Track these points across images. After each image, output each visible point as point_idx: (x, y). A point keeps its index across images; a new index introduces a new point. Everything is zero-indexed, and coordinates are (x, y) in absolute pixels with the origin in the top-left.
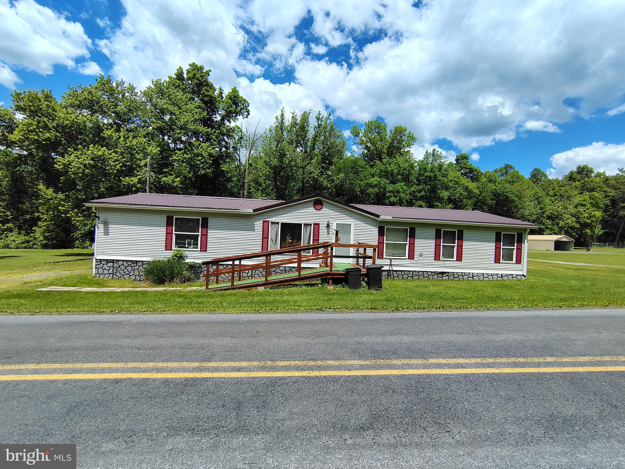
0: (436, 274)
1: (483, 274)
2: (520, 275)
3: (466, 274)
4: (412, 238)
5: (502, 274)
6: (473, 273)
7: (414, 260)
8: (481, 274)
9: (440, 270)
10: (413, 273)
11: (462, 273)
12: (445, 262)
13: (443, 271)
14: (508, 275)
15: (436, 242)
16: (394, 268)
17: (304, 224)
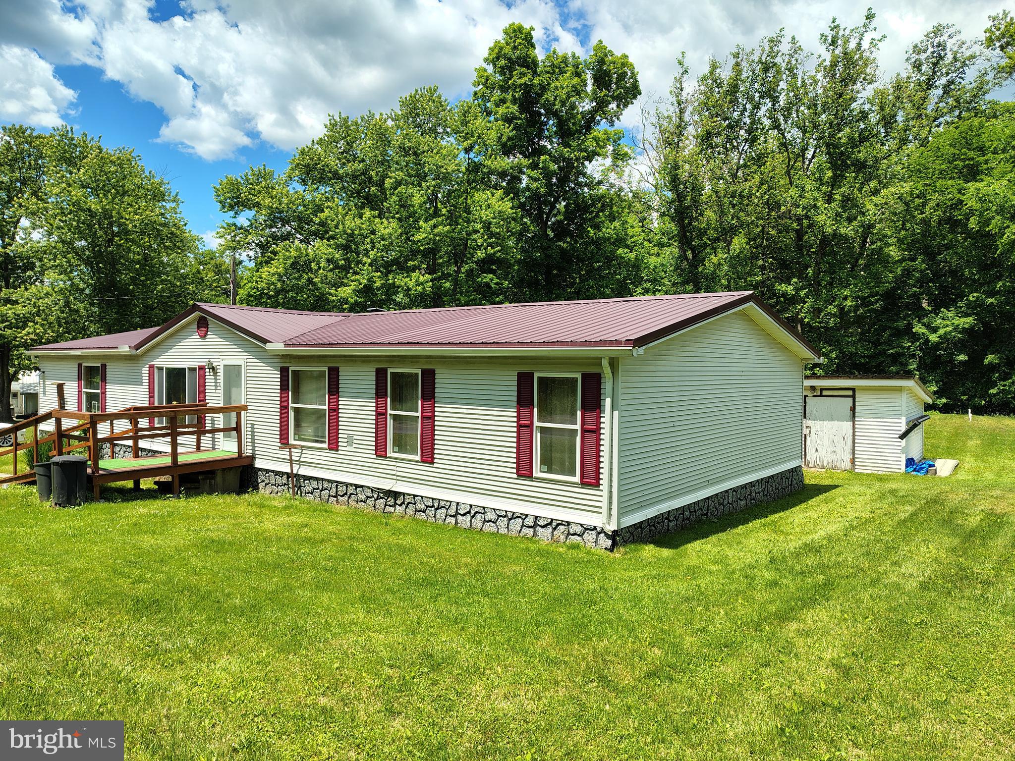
0: (382, 495)
1: (484, 508)
2: (595, 528)
3: (442, 503)
4: (333, 395)
5: (536, 517)
6: (458, 504)
7: (340, 452)
8: (478, 509)
9: (387, 485)
10: (337, 486)
11: (433, 499)
12: (398, 464)
13: (393, 489)
14: (554, 524)
15: (377, 407)
16: (304, 471)
17: (189, 369)
